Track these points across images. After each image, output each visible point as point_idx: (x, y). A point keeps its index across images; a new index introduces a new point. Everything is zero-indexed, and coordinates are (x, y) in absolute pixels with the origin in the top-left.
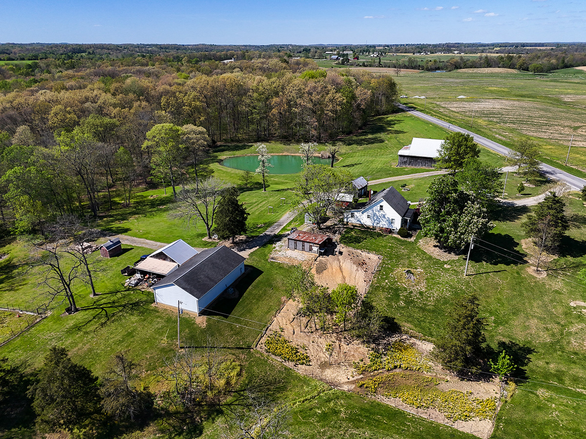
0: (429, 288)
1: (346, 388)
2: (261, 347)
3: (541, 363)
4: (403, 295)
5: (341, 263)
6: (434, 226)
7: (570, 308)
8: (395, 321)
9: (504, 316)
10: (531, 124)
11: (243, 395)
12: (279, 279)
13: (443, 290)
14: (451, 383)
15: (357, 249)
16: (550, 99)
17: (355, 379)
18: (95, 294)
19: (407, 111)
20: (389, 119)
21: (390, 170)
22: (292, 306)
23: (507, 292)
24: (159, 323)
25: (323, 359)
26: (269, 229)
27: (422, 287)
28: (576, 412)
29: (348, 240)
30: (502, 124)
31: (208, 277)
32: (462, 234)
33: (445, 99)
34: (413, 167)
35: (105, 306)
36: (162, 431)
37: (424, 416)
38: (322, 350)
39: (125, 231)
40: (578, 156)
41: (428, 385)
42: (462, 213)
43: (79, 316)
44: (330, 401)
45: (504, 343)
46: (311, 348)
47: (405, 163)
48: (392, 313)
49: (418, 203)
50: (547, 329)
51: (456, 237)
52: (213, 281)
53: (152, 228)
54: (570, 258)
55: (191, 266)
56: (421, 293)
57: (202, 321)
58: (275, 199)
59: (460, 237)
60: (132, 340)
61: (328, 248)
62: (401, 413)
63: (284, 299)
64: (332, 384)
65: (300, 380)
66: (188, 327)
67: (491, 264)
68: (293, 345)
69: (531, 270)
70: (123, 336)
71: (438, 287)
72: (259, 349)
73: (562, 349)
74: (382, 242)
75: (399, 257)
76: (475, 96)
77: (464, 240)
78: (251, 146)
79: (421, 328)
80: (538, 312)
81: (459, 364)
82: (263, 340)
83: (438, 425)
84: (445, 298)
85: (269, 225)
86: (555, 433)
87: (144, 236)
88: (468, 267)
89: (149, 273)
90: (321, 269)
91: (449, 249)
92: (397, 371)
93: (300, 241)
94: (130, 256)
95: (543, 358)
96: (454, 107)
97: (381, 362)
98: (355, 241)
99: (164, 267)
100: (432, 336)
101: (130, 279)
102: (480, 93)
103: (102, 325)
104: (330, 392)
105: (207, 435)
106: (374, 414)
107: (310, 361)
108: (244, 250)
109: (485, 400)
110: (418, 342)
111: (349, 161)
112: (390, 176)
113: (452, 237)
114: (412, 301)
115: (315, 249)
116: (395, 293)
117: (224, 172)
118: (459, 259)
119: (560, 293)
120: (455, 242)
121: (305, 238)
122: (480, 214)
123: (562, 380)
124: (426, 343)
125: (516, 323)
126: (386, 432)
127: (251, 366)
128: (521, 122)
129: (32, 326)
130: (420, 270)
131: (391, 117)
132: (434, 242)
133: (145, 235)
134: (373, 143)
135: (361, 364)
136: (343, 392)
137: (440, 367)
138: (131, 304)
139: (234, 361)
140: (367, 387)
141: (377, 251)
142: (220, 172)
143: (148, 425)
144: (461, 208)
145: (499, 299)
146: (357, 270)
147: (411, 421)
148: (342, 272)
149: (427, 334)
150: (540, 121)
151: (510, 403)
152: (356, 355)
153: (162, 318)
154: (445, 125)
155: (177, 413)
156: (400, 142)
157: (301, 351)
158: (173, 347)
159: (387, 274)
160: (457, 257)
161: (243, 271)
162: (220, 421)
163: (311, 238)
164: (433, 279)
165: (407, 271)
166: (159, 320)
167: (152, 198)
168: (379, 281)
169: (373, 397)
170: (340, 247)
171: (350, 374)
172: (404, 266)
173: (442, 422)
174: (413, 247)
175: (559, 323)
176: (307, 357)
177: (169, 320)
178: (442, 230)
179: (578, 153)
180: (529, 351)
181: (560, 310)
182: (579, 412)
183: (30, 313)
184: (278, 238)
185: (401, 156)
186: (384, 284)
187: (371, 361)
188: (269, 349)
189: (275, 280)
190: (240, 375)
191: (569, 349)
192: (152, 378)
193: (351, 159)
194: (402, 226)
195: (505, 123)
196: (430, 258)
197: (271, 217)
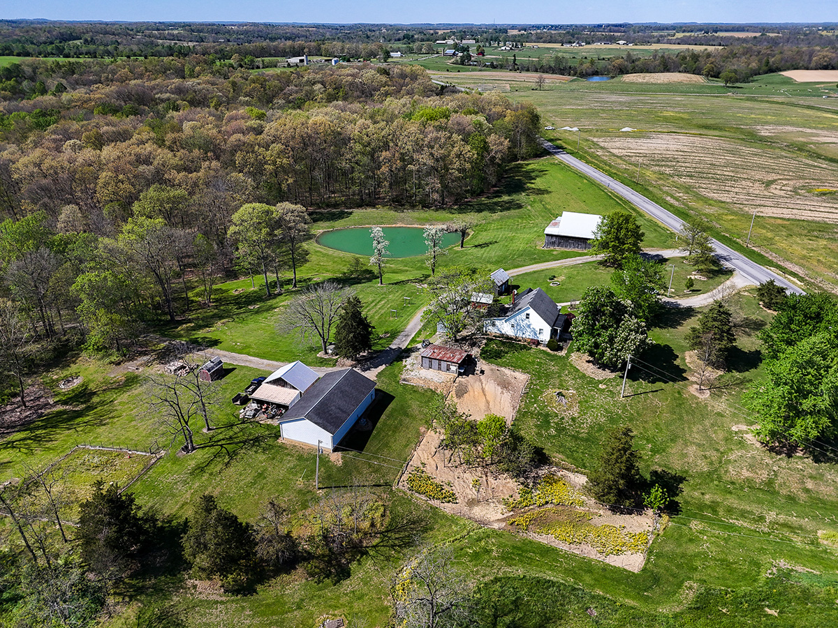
0: (582, 413)
1: (496, 526)
2: (403, 485)
3: (696, 494)
4: (553, 421)
5: (484, 385)
6: (586, 340)
7: (731, 432)
8: (544, 451)
9: (661, 444)
10: (713, 178)
11: (386, 536)
12: (414, 406)
13: (597, 415)
14: (605, 518)
15: (501, 366)
16: (742, 131)
17: (505, 516)
18: (209, 429)
19: (556, 153)
21: (535, 254)
22: (433, 438)
23: (666, 416)
24: (290, 462)
25: (470, 497)
26: (396, 341)
27: (575, 412)
28: (727, 543)
29: (489, 355)
30: (676, 178)
31: (339, 409)
32: (618, 350)
33: (605, 133)
34: (563, 249)
35: (223, 442)
36: (312, 575)
37: (576, 552)
38: (469, 486)
39: (214, 343)
40: (765, 231)
41: (580, 521)
42: (618, 327)
43: (200, 456)
44: (480, 540)
45: (656, 472)
46: (456, 483)
47: (553, 244)
48: (542, 443)
49: (569, 303)
50: (706, 458)
51: (612, 354)
52: (345, 412)
53: (251, 340)
54: (736, 374)
55: (317, 396)
56: (573, 419)
57: (337, 458)
59: (616, 355)
60: (264, 481)
61: (468, 366)
62: (553, 549)
63: (422, 429)
64: (482, 523)
65: (447, 518)
66: (324, 465)
67: (649, 382)
68: (437, 481)
69: (693, 389)
70: (254, 477)
71: (592, 411)
72: (401, 487)
73: (719, 479)
74: (527, 356)
75: (548, 376)
76: (644, 126)
77: (620, 357)
78: (351, 213)
79: (573, 459)
80: (697, 437)
81: (612, 498)
82: (405, 477)
83: (591, 560)
84: (599, 424)
85: (394, 335)
86: (704, 564)
87: (245, 351)
88: (625, 387)
89: (268, 403)
90: (461, 392)
91: (603, 366)
92: (549, 506)
93: (435, 359)
94: (236, 379)
95: (699, 489)
96: (617, 146)
97: (532, 498)
98: (495, 356)
99: (285, 396)
100: (585, 467)
101: (244, 409)
102: (652, 122)
103: (227, 464)
104: (480, 530)
105: (360, 578)
106: (526, 551)
107: (456, 499)
108: (369, 369)
109: (637, 533)
110: (570, 474)
111: (484, 237)
112: (536, 263)
113: (607, 354)
114: (564, 429)
115: (453, 368)
116: (545, 419)
118: (615, 378)
119: (722, 416)
120: (610, 360)
121: (441, 355)
122: (638, 329)
123: (716, 511)
124: (579, 475)
125: (674, 451)
126: (538, 569)
127: (394, 506)
128: (701, 175)
129: (150, 469)
130: (572, 391)
132: (586, 357)
133: (244, 350)
134: (508, 209)
135: (511, 500)
136: (494, 531)
137: (593, 500)
138: (251, 440)
139: (376, 501)
140: (518, 525)
141: (524, 370)
143: (295, 569)
144: (618, 321)
145: (657, 424)
146: (502, 393)
147: (563, 557)
148: (485, 395)
149: (579, 467)
150: (725, 173)
151: (662, 536)
152: (505, 491)
153: (292, 456)
154: (603, 179)
155: (324, 556)
156: (546, 208)
157: (446, 488)
158: (311, 488)
159: (536, 397)
160: (613, 375)
161: (374, 397)
162: (368, 564)
163: (448, 356)
164: (586, 402)
165: (558, 394)
166: (289, 458)
167: (237, 293)
168: (527, 406)
169: (525, 535)
170: (481, 365)
171: (500, 511)
172: (554, 385)
173: (593, 557)
174: (564, 362)
175: (717, 450)
176: (453, 494)
177: (300, 458)
178: (597, 346)
179: (764, 228)
181: (721, 435)
182: (729, 543)
183: (141, 453)
184: (406, 353)
185: (547, 235)
186: (533, 409)
187: (521, 497)
188: (412, 487)
189: (409, 406)
190: (384, 516)
191: (726, 478)
192: (294, 522)
193: (485, 233)
194: (551, 338)
195: (680, 176)
196: (584, 376)
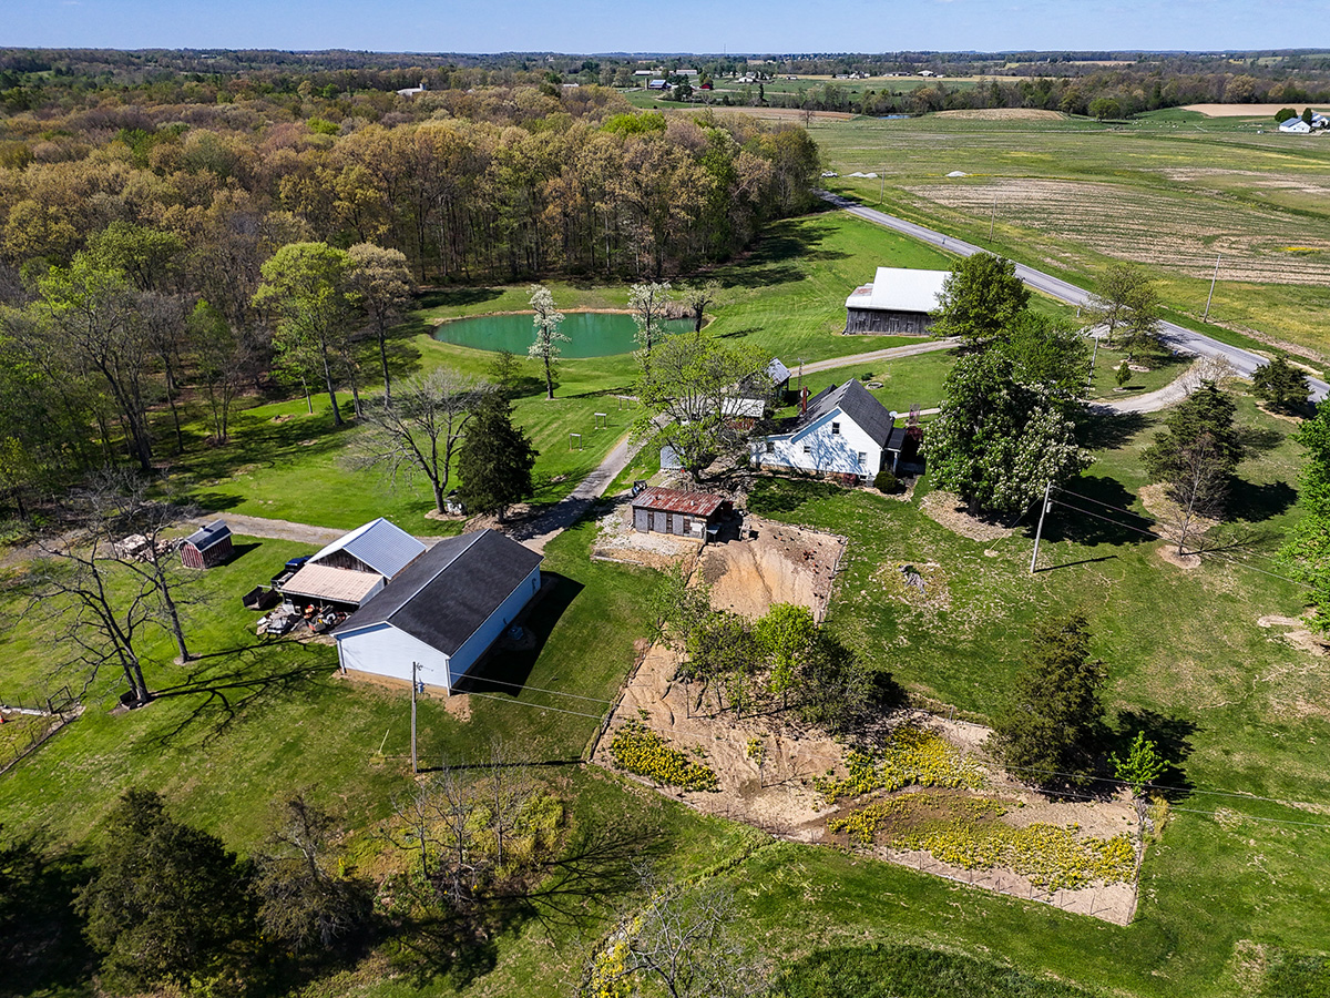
0: (958, 603)
1: (805, 836)
2: (602, 757)
3: (1214, 753)
4: (902, 621)
5: (758, 558)
6: (958, 466)
7: (1258, 631)
8: (893, 679)
9: (1124, 657)
10: (1114, 233)
11: (575, 870)
12: (621, 600)
13: (989, 607)
14: (1032, 810)
15: (790, 523)
16: (1142, 176)
17: (822, 814)
18: (187, 658)
19: (844, 207)
20: (805, 225)
21: (830, 343)
22: (662, 660)
23: (1124, 603)
24: (358, 718)
25: (745, 776)
26: (581, 486)
27: (943, 601)
28: (1300, 853)
29: (767, 506)
30: (1054, 234)
31: (465, 605)
32: (1024, 480)
33: (920, 178)
34: (880, 334)
35: (217, 683)
36: (401, 966)
37: (985, 885)
38: (741, 755)
39: (231, 502)
41: (982, 818)
42: (1022, 432)
43: (158, 713)
44: (774, 868)
45: (1130, 715)
46: (715, 751)
47: (862, 325)
48: (883, 663)
49: (908, 414)
50: (1217, 679)
51: (1009, 488)
52: (477, 611)
53: (294, 494)
54: (1243, 524)
55: (419, 580)
56: (942, 616)
57: (460, 707)
58: (578, 416)
59: (1018, 488)
60: (298, 760)
61: (724, 525)
62: (934, 882)
63: (639, 644)
64: (774, 830)
65: (700, 825)
66: (430, 722)
67: (1083, 543)
68: (675, 747)
69: (1167, 553)
70: (276, 752)
71: (977, 599)
72: (598, 763)
73: (1253, 721)
74: (840, 504)
75: (883, 538)
76: (985, 172)
77: (1026, 493)
78: (501, 293)
79: (952, 692)
80: (1194, 642)
81: (1049, 768)
82: (606, 741)
83: (1019, 904)
84: (994, 624)
85: (577, 476)
86: (1264, 900)
87: (281, 514)
88: (1037, 553)
89: (316, 601)
90: (715, 572)
91: (991, 516)
92: (912, 790)
93: (661, 511)
94: (256, 562)
95: (1217, 742)
96: (944, 196)
97: (874, 774)
98: (781, 506)
99: (352, 586)
100: (977, 708)
101: (267, 617)
102: (993, 167)
103: (220, 729)
104: (772, 847)
105: (509, 966)
106: (876, 889)
107: (716, 782)
108: (530, 536)
109: (1108, 839)
110: (948, 724)
111: (734, 324)
112: (834, 357)
113: (1000, 487)
114: (925, 635)
115: (697, 527)
116: (886, 618)
117: (446, 356)
118: (1013, 537)
119: (1233, 601)
120: (1007, 499)
121: (671, 504)
122: (1062, 433)
123: (1261, 786)
124: (966, 724)
125: (1151, 669)
126: (909, 928)
127: (585, 802)
128: (1092, 229)
129: (43, 743)
130: (933, 564)
131: (809, 222)
132: (955, 501)
133: (282, 511)
134: (779, 281)
135: (832, 780)
136: (801, 847)
137: (1003, 774)
138: (282, 677)
139: (545, 794)
140: (851, 832)
141: (834, 528)
142: (436, 355)
143: (365, 955)
144: (1020, 422)
145: (1110, 620)
146: (795, 571)
147: (959, 898)
148: (762, 577)
149: (967, 708)
150: (1133, 227)
151: (1162, 844)
152: (817, 762)
153: (363, 706)
154: (932, 237)
155: (429, 921)
156: (839, 278)
157: (695, 760)
158: (401, 770)
159: (863, 577)
160: (1009, 533)
161: (538, 586)
162: (533, 934)
163: (686, 504)
164: (964, 582)
165: (907, 569)
166: (356, 709)
167: (279, 422)
168: (846, 595)
169: (868, 852)
170: (751, 522)
171: (810, 804)
172: (896, 557)
173: (1025, 895)
174: (910, 513)
175: (1239, 665)
176: (710, 773)
177: (381, 709)
178: (977, 473)
180: (1186, 728)
181: (1239, 637)
182: (1305, 850)
183: (32, 712)
184: (605, 506)
185: (851, 309)
186: (860, 599)
187: (852, 773)
188: (622, 760)
189: (612, 602)
190: (564, 824)
191: (1265, 719)
192: (362, 845)
193: (736, 318)
194: (882, 468)
195: (1060, 230)
196: (952, 537)
197: (577, 458)
